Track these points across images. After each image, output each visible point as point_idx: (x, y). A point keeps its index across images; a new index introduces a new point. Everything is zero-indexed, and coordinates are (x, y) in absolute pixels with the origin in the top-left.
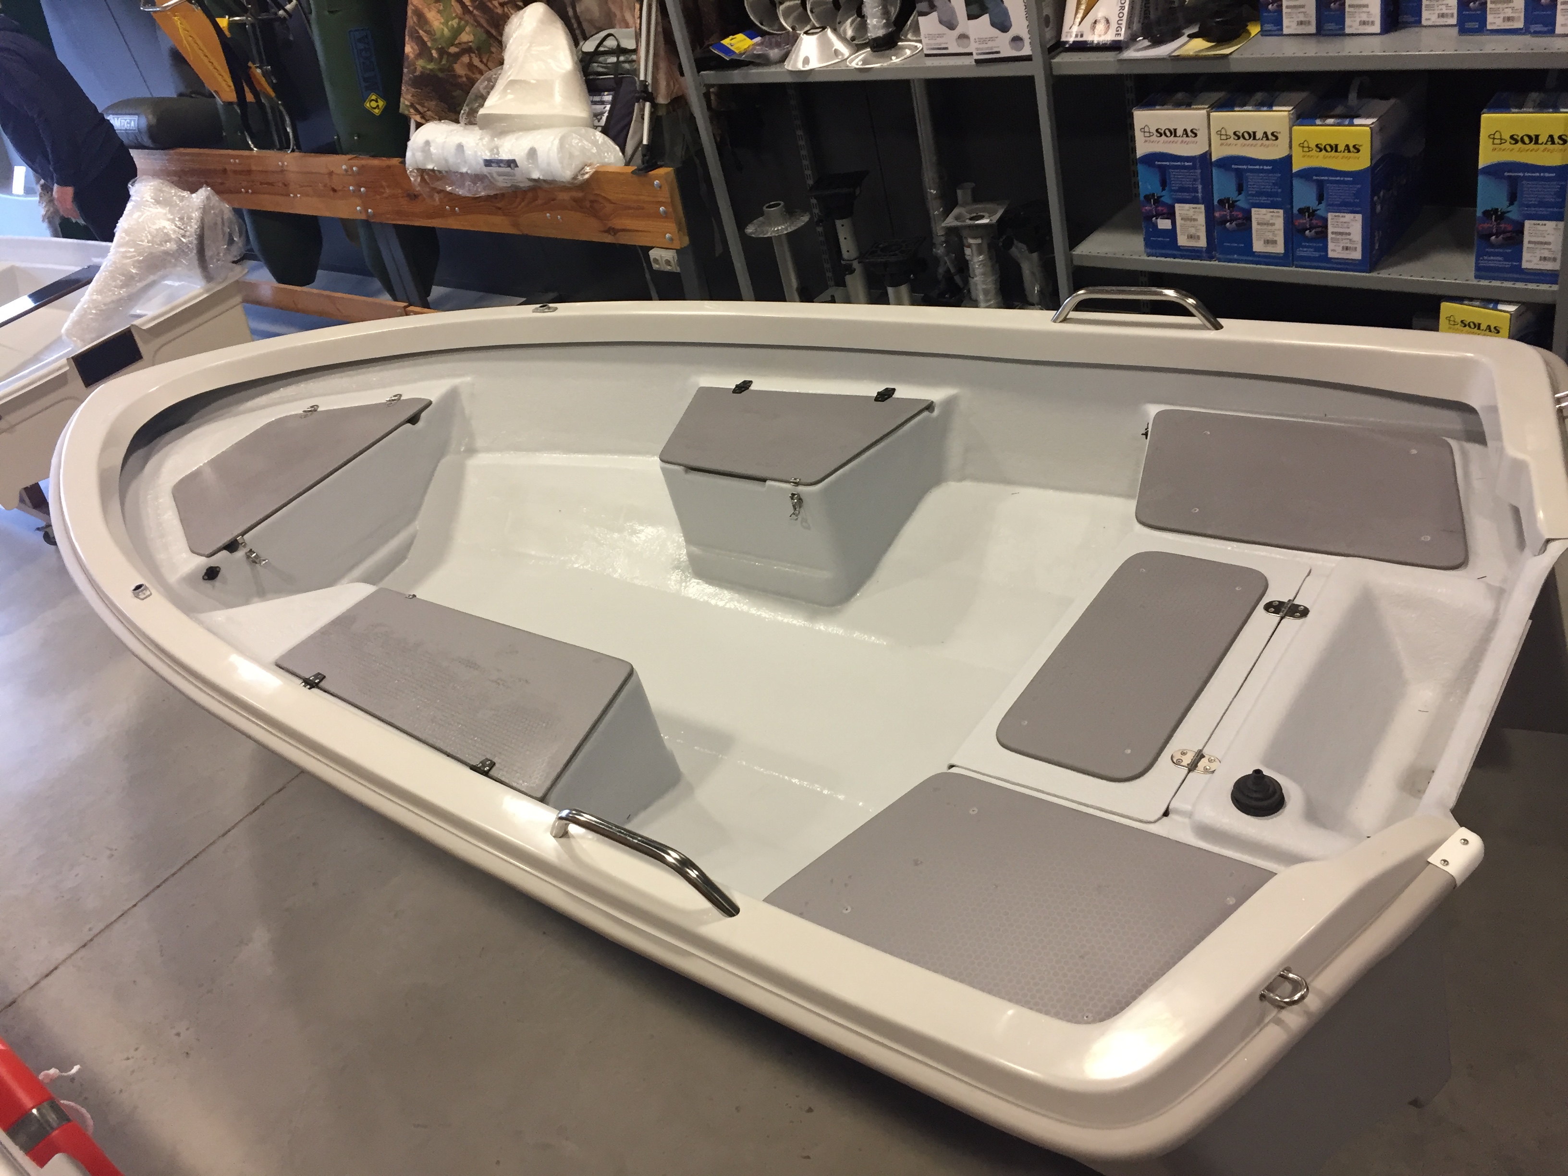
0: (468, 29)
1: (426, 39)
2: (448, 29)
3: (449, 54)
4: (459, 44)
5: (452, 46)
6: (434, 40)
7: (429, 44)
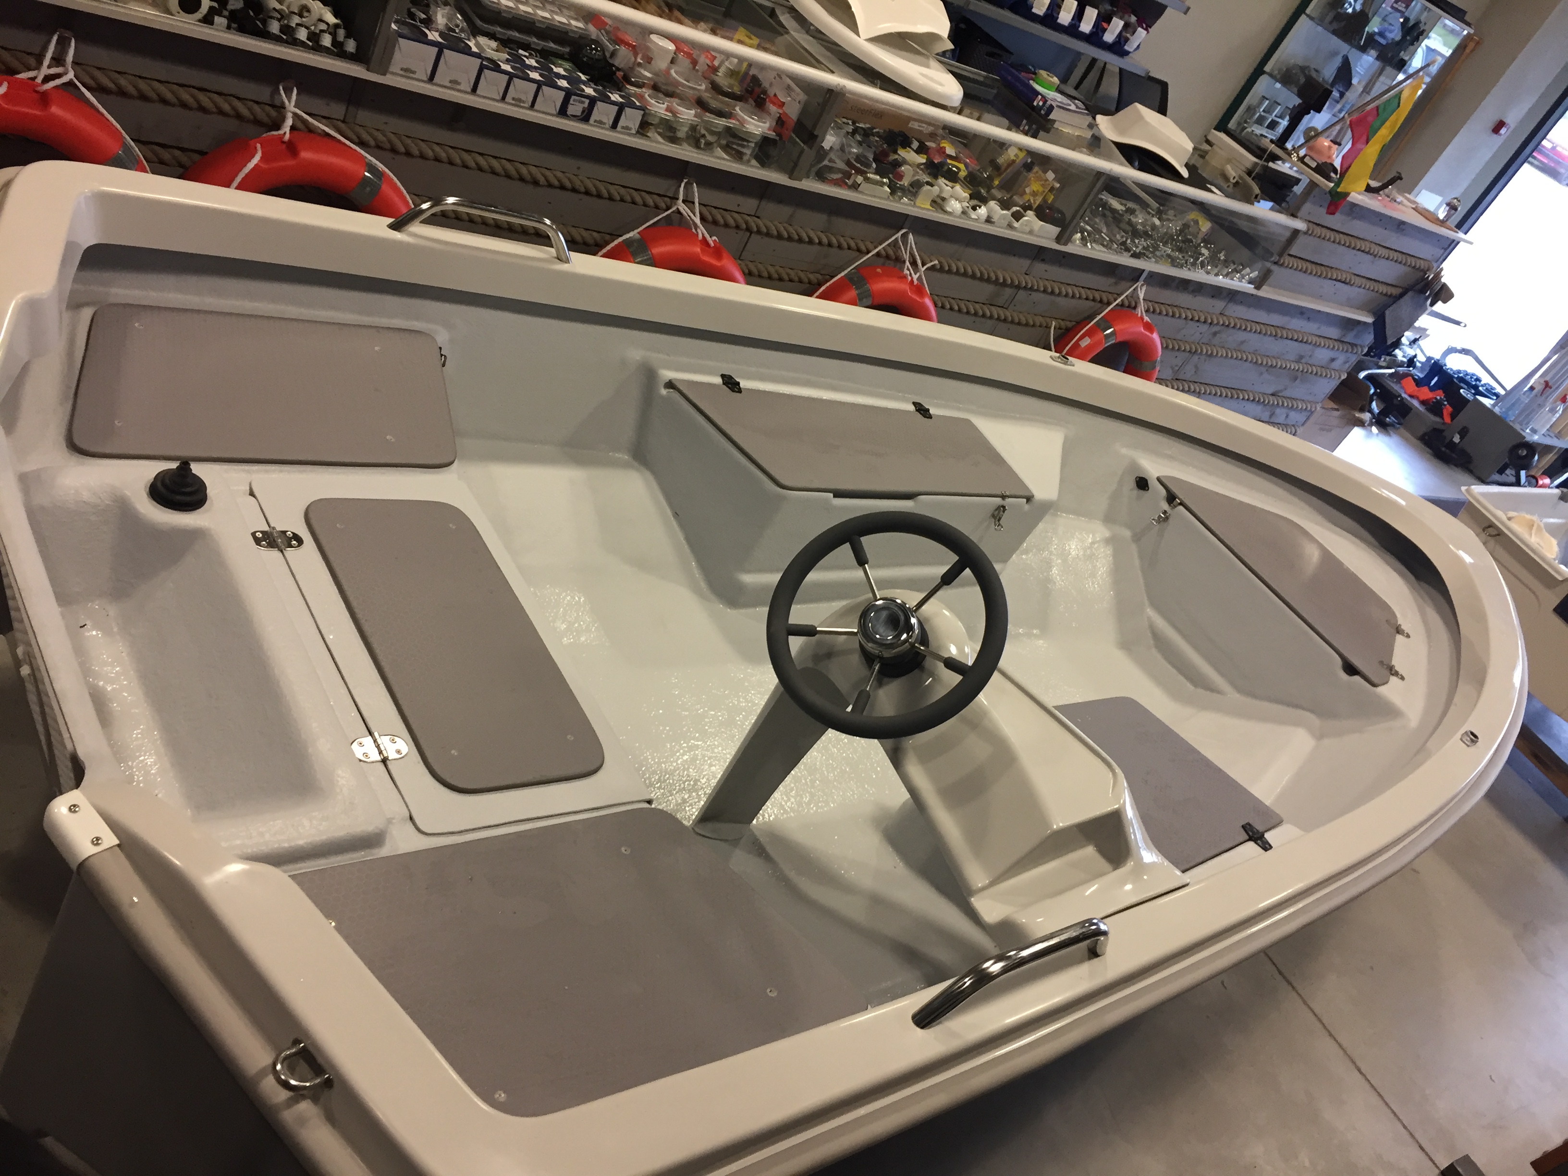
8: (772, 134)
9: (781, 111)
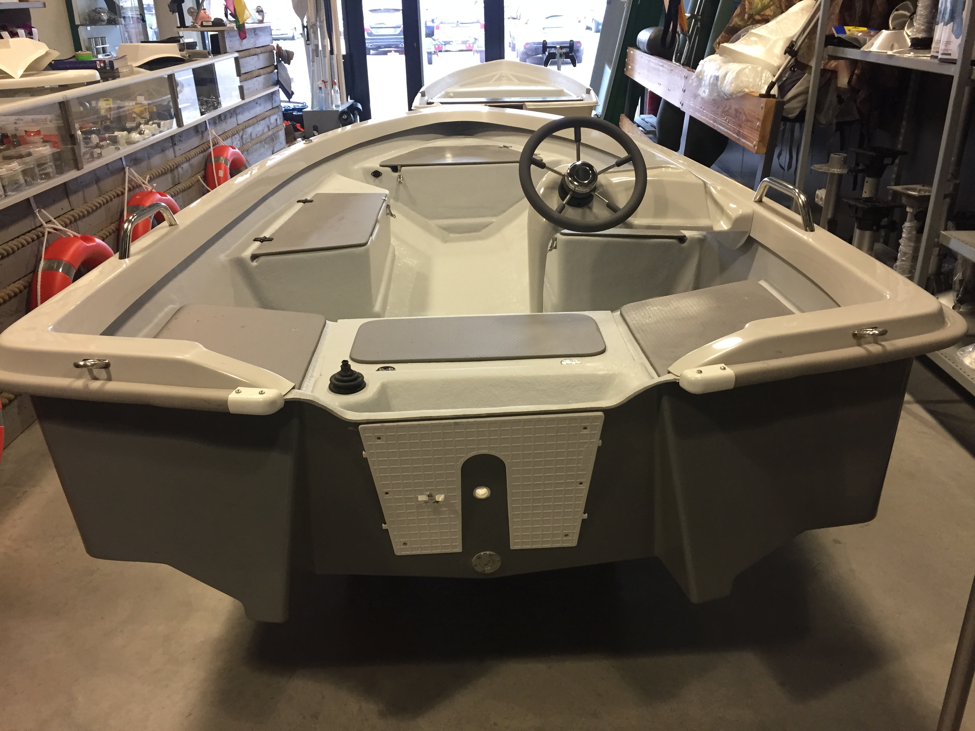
0: (772, 8)
1: (747, 7)
2: (761, 4)
3: (754, 19)
4: (763, 15)
5: (758, 15)
6: (750, 9)
7: (746, 10)
8: (55, 150)
9: (42, 137)
